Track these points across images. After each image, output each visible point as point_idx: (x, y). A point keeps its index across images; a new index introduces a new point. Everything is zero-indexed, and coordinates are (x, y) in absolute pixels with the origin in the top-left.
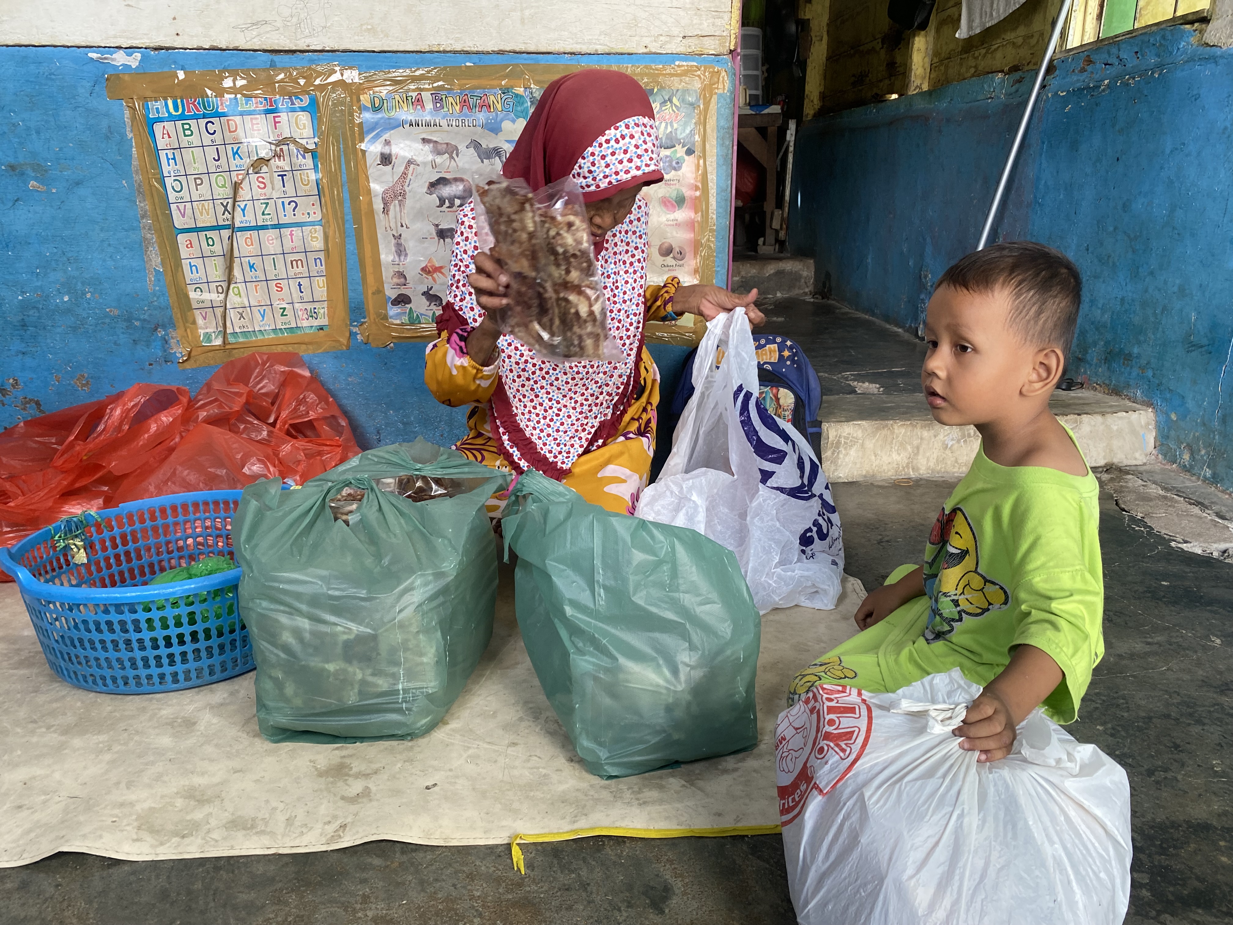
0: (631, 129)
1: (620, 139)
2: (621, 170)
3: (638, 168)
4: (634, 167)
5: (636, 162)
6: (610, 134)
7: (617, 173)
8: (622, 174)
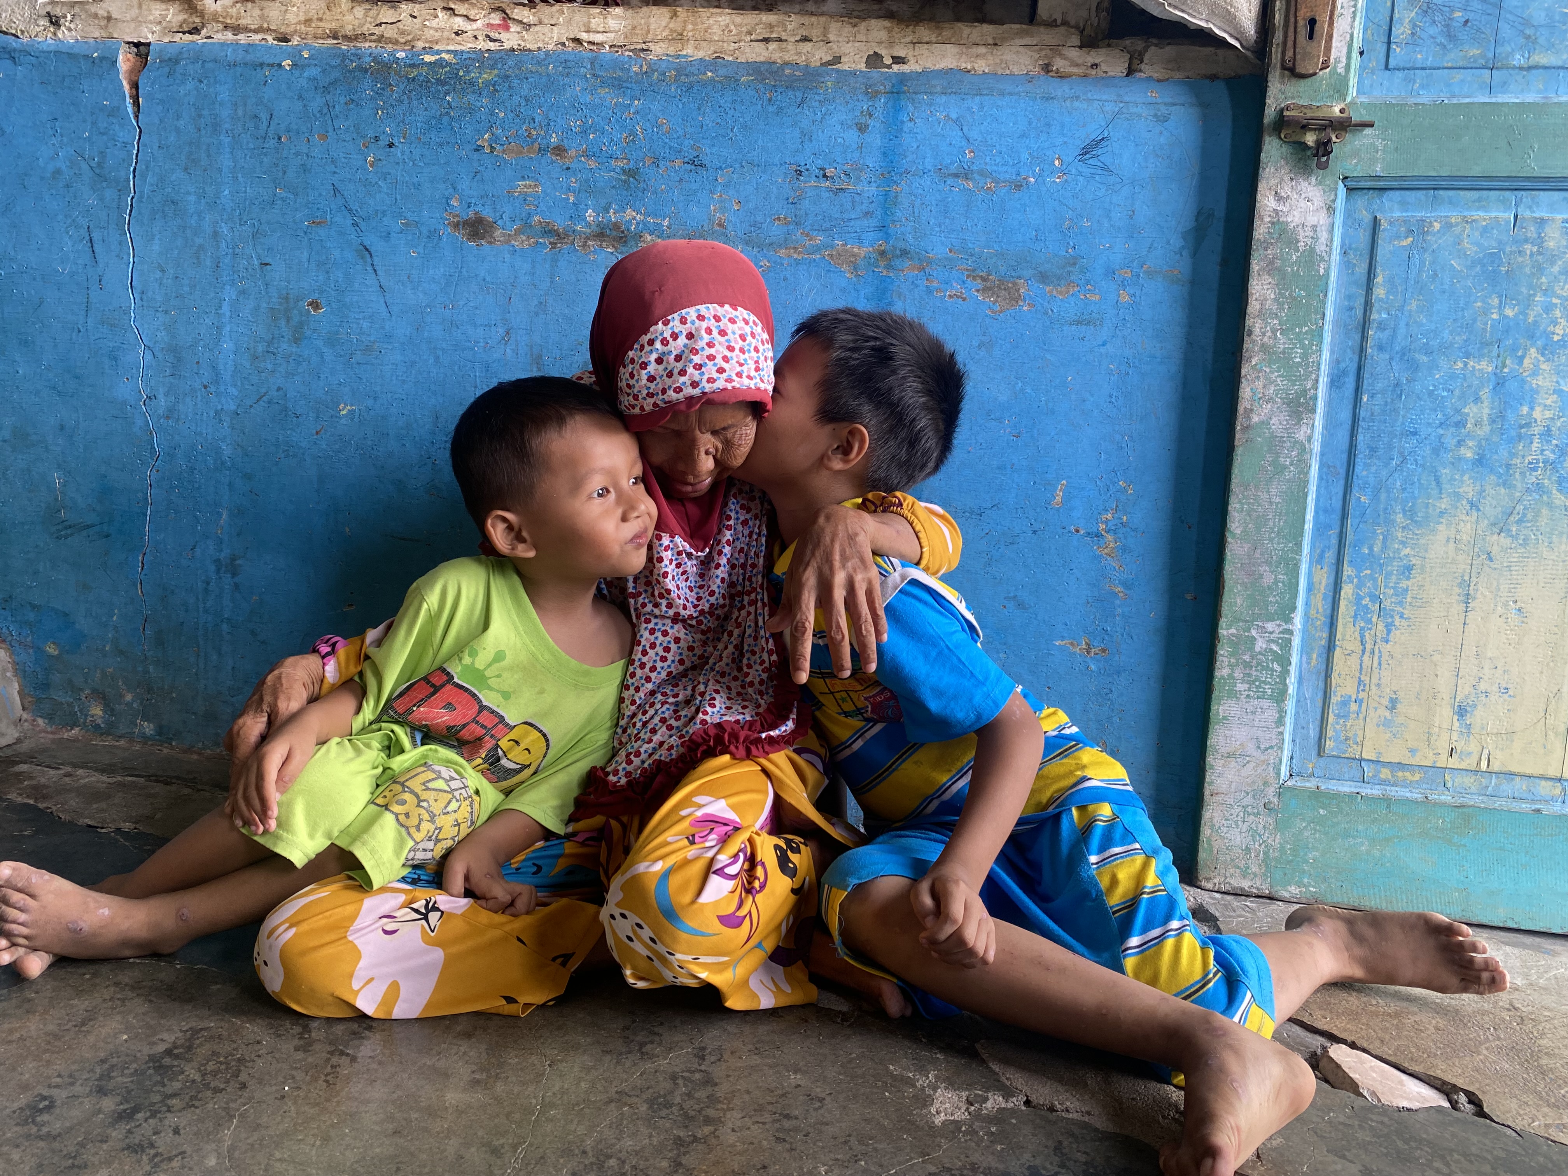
0: (689, 325)
1: (671, 340)
2: (670, 387)
3: (695, 384)
4: (688, 383)
5: (692, 375)
6: (656, 331)
7: (664, 391)
8: (671, 393)
